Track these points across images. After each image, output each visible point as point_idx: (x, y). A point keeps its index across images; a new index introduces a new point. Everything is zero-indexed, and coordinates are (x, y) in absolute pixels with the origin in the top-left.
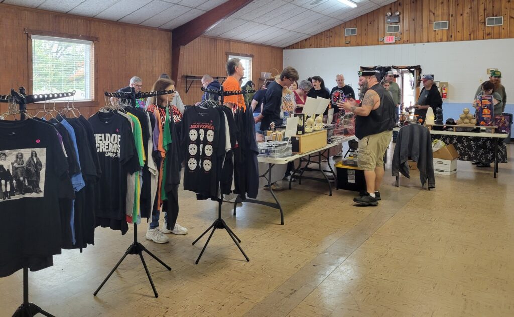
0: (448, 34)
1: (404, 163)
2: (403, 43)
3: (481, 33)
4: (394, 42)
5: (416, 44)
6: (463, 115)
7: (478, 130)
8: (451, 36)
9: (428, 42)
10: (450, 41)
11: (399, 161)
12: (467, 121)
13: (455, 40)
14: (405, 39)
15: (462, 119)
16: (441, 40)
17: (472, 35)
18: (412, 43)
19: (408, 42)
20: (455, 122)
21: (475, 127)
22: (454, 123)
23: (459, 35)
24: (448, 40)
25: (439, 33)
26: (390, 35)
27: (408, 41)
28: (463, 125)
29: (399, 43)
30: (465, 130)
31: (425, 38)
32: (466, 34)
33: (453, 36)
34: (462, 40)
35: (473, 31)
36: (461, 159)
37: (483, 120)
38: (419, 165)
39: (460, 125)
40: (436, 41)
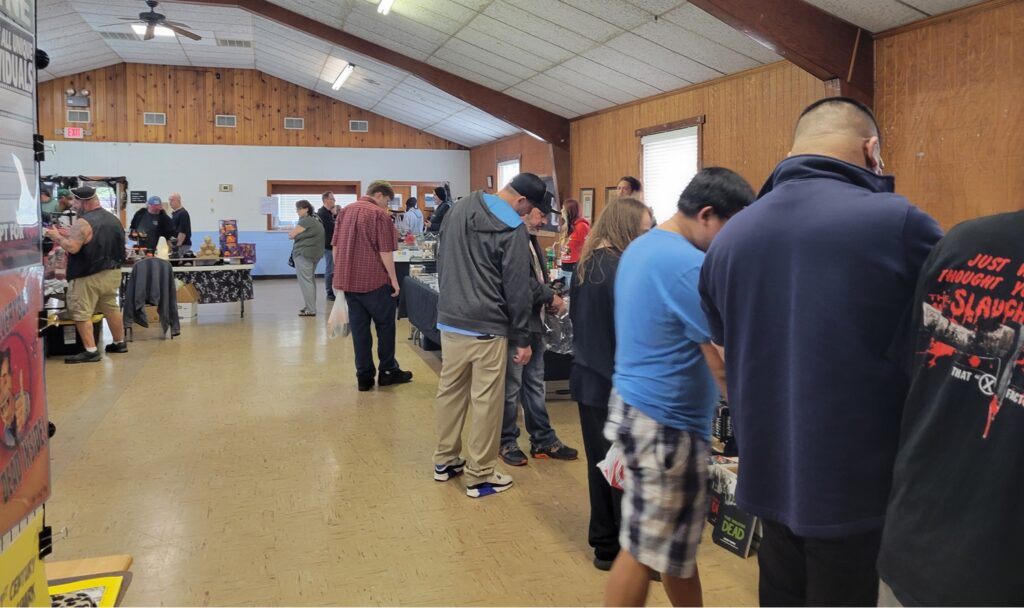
0: (166, 133)
1: (140, 310)
2: (98, 140)
3: (210, 136)
4: (81, 137)
5: (119, 144)
6: (204, 245)
7: (221, 263)
8: (170, 136)
9: (137, 141)
10: (170, 142)
11: (134, 307)
12: (209, 252)
13: (176, 142)
14: (100, 133)
15: (204, 249)
16: (156, 141)
17: (198, 137)
18: (111, 141)
19: (104, 139)
20: (195, 254)
21: (218, 259)
22: (193, 256)
23: (181, 135)
24: (166, 141)
25: (153, 130)
26: (74, 125)
27: (104, 137)
28: (205, 257)
29: (91, 140)
30: (206, 263)
31: (131, 136)
32: (190, 134)
33: (173, 136)
34: (185, 143)
35: (200, 132)
36: (202, 302)
37: (227, 249)
38: (160, 310)
39: (201, 258)
40: (148, 142)
